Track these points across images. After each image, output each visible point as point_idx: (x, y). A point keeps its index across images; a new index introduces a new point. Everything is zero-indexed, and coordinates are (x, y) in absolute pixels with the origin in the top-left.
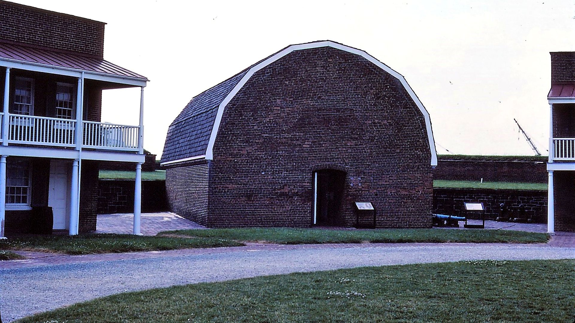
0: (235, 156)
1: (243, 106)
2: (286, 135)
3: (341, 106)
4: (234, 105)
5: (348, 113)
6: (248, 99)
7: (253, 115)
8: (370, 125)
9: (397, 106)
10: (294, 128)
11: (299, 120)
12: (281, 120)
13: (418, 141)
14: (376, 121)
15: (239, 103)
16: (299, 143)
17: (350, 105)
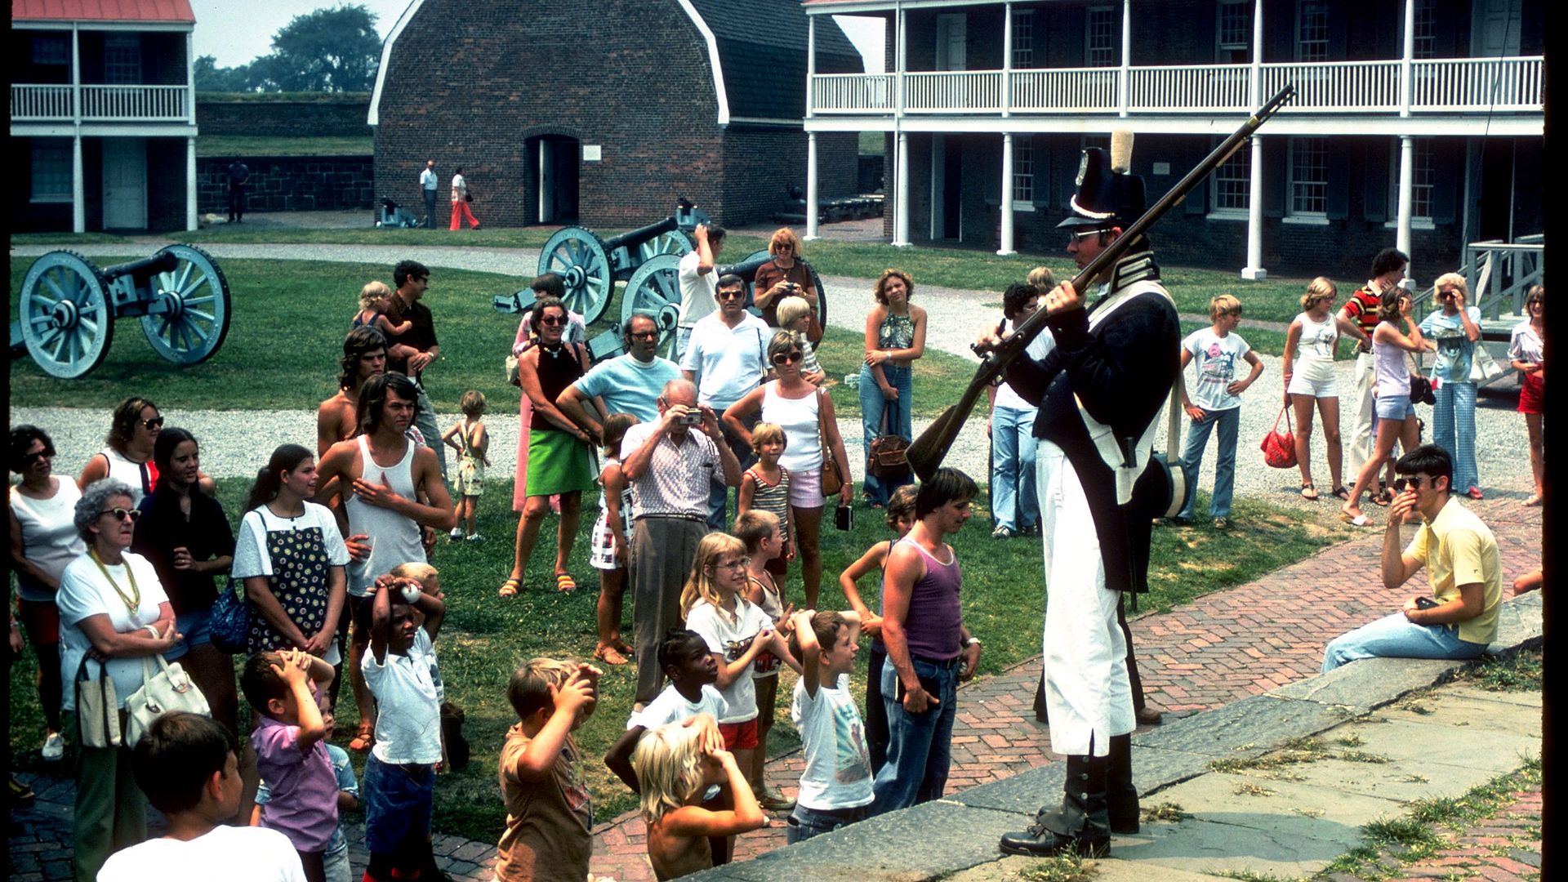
0: (408, 118)
1: (419, 41)
2: (484, 83)
3: (570, 30)
4: (407, 39)
5: (578, 41)
6: (426, 28)
7: (434, 54)
8: (615, 60)
9: (661, 26)
10: (496, 72)
11: (503, 56)
12: (475, 60)
13: (697, 83)
14: (626, 52)
15: (415, 36)
16: (503, 93)
17: (581, 28)
